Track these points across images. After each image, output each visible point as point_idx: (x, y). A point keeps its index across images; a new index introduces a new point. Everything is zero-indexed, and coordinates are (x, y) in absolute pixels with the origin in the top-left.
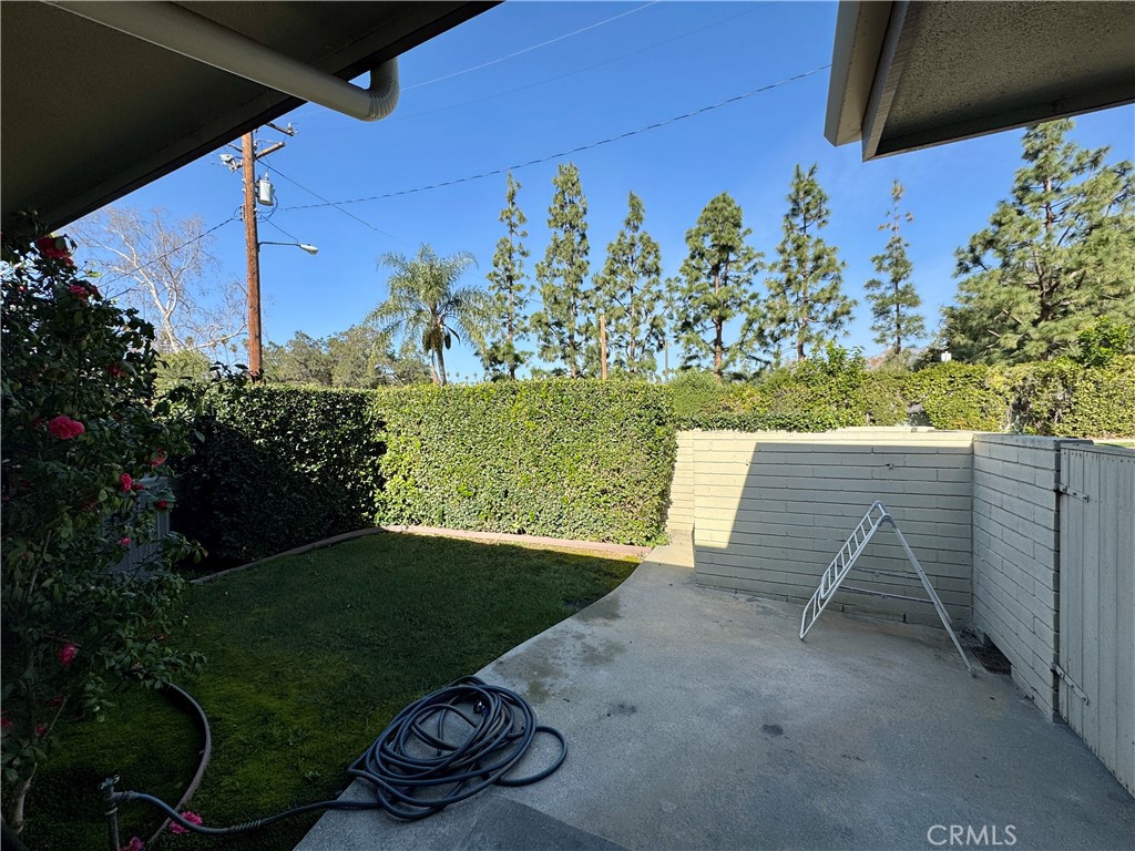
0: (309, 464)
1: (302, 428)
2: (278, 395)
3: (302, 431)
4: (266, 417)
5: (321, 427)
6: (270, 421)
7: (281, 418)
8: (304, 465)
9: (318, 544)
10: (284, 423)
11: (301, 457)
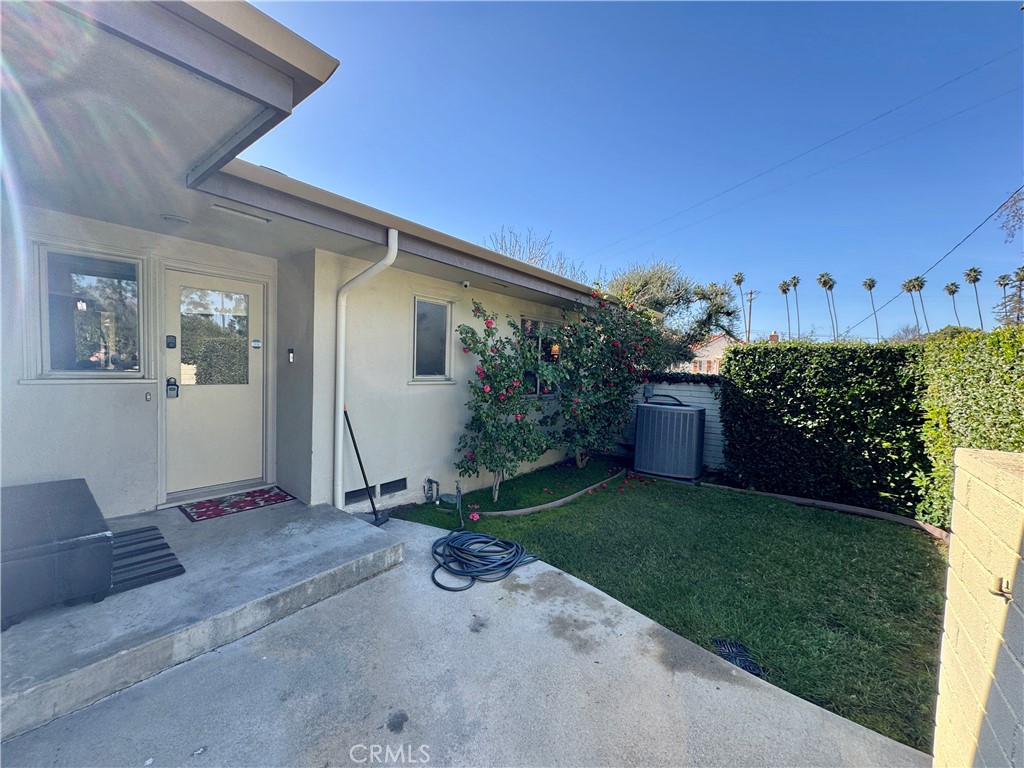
0: (805, 419)
1: (797, 383)
2: (774, 353)
3: (797, 386)
4: (757, 372)
5: (822, 384)
6: (760, 375)
7: (771, 374)
8: (795, 420)
9: (819, 503)
10: (775, 379)
11: (795, 412)
